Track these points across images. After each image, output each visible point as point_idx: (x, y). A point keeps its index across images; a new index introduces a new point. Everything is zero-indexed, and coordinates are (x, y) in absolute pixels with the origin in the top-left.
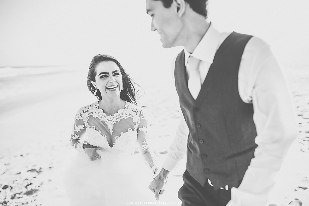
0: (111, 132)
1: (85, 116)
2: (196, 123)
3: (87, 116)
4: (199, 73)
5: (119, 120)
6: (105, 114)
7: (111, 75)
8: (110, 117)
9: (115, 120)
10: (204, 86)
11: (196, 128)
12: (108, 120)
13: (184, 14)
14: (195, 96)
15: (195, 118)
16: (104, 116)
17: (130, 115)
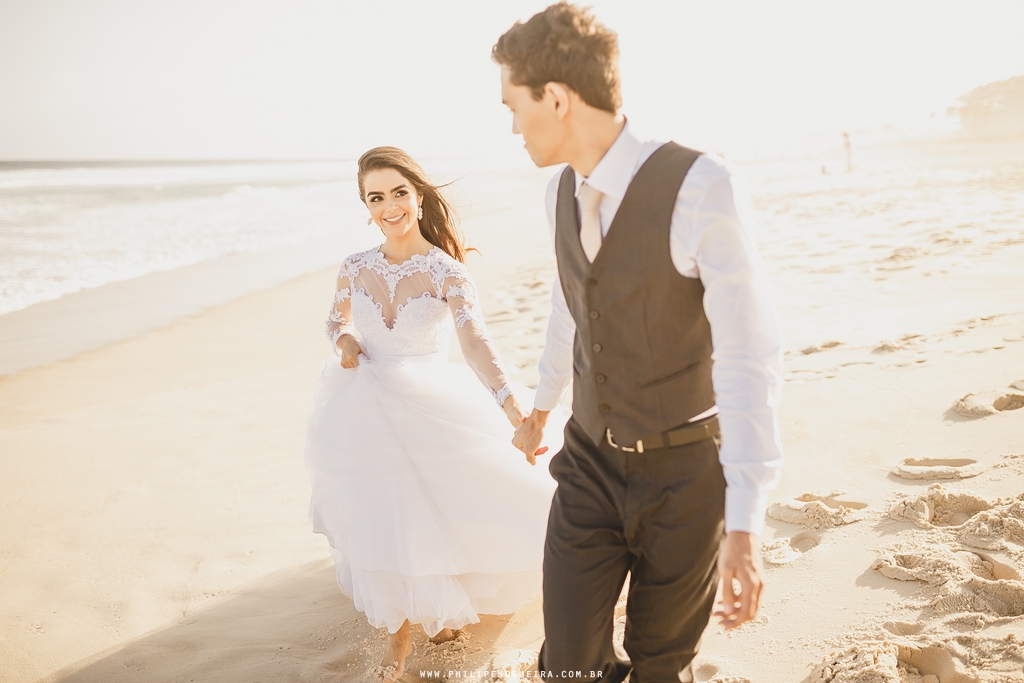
0: (392, 295)
1: (353, 269)
2: (590, 309)
3: (357, 269)
4: (600, 216)
5: (409, 274)
6: (385, 261)
7: (388, 197)
8: (394, 267)
9: (403, 273)
10: (608, 241)
11: (590, 320)
12: (391, 272)
13: (568, 114)
14: (592, 255)
15: (589, 299)
16: (384, 265)
17: (431, 267)
